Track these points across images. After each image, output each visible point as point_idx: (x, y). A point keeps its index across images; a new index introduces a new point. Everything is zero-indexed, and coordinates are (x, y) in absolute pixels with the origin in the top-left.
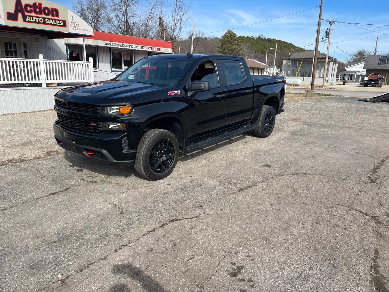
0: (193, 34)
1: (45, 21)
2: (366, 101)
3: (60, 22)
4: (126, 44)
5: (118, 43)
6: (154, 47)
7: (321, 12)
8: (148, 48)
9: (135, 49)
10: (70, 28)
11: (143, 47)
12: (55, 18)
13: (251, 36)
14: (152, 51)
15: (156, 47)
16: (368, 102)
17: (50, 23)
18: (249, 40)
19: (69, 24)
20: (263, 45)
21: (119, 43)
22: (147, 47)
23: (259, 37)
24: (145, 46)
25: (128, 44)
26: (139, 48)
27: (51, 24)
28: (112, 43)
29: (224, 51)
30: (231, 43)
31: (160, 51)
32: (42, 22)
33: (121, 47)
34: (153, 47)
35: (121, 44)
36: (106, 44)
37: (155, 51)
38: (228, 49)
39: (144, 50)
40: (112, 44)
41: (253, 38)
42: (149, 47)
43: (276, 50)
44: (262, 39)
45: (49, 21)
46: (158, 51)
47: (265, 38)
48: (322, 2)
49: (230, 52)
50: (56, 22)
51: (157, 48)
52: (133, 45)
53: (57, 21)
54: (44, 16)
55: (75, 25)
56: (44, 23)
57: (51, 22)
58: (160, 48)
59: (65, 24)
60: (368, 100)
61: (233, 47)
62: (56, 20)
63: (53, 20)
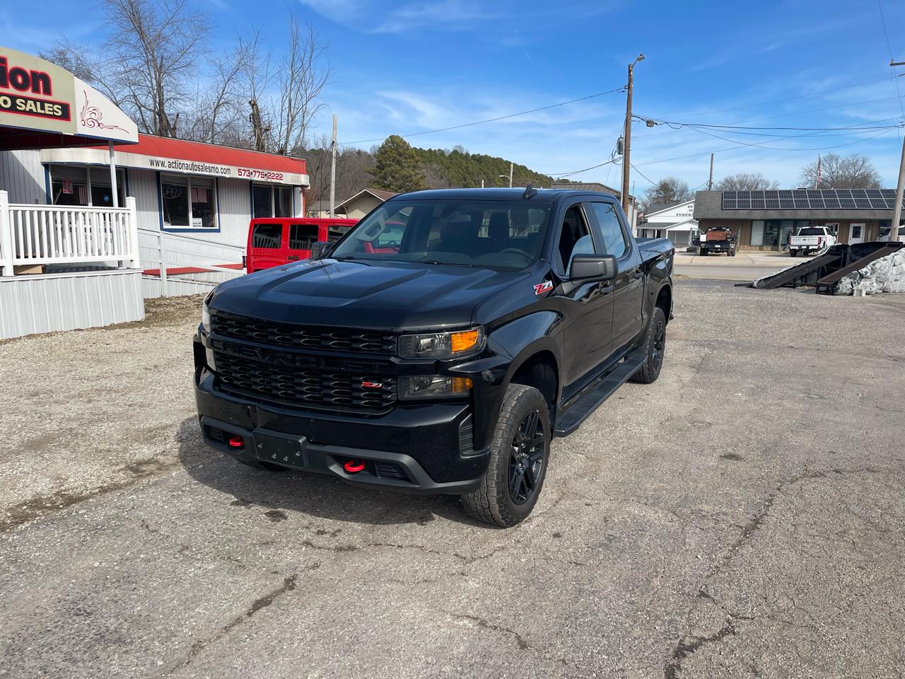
0: (333, 142)
1: (14, 104)
2: (751, 286)
3: (56, 106)
4: (201, 164)
5: (182, 161)
6: (268, 171)
7: (631, 100)
8: (254, 173)
9: (223, 175)
10: (79, 123)
11: (243, 172)
12: (42, 96)
13: (437, 149)
14: (263, 180)
15: (271, 172)
16: (755, 288)
17: (27, 110)
18: (434, 157)
19: (77, 111)
20: (465, 170)
21: (186, 162)
22: (251, 170)
23: (455, 152)
24: (246, 169)
25: (207, 165)
26: (234, 173)
27: (31, 113)
28: (166, 160)
29: (385, 182)
30: (399, 163)
31: (281, 182)
32: (9, 105)
33: (189, 171)
34: (266, 172)
35: (189, 162)
36: (152, 163)
37: (269, 180)
38: (393, 177)
39: (245, 177)
40: (166, 164)
41: (442, 153)
42: (257, 170)
43: (511, 180)
44: (461, 155)
45: (26, 104)
46: (277, 181)
47: (467, 154)
48: (630, 80)
49: (399, 183)
50: (43, 108)
51: (275, 173)
52: (219, 166)
53: (46, 105)
54: (12, 90)
55: (93, 116)
56: (13, 109)
57: (30, 106)
58: (282, 173)
59: (66, 113)
60: (755, 285)
61: (404, 172)
62: (43, 102)
63: (35, 101)
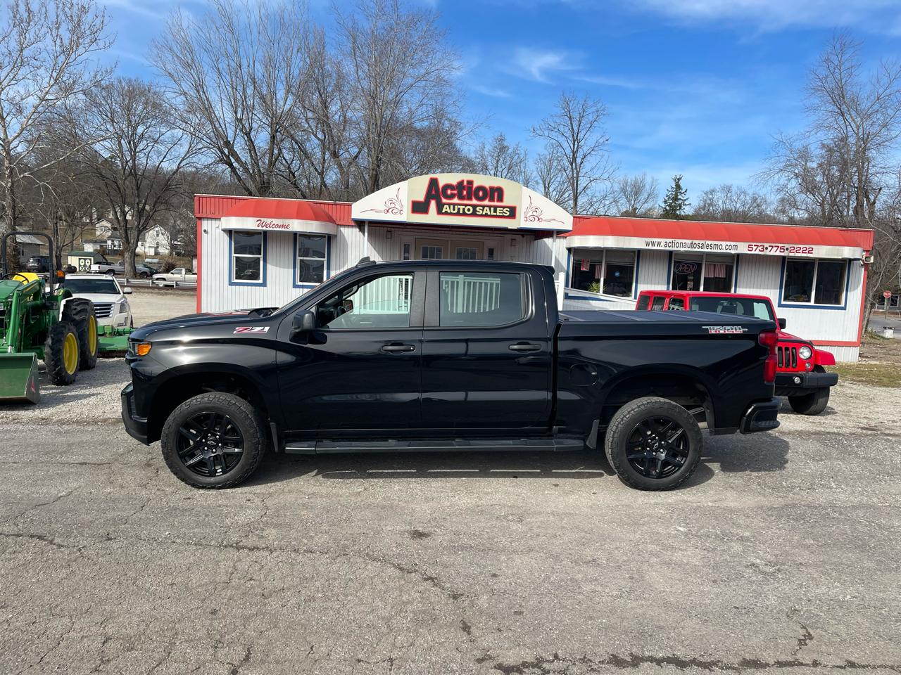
1: (475, 211)
3: (505, 210)
4: (701, 242)
5: (680, 241)
6: (791, 246)
8: (769, 248)
9: (728, 251)
10: (523, 219)
11: (755, 248)
12: (496, 203)
14: (782, 254)
15: (796, 246)
17: (484, 213)
19: (520, 213)
21: (684, 241)
22: (766, 245)
24: (759, 244)
25: (709, 242)
26: (742, 248)
27: (486, 215)
28: (663, 241)
32: (471, 212)
33: (687, 249)
34: (787, 246)
35: (689, 241)
36: (648, 244)
39: (757, 252)
40: (663, 244)
42: (774, 245)
45: (483, 210)
46: (804, 255)
50: (495, 211)
51: (802, 246)
52: (724, 244)
53: (498, 209)
54: (474, 202)
55: (535, 213)
56: (474, 214)
57: (487, 211)
58: (812, 246)
59: (513, 213)
62: (495, 208)
63: (490, 207)
